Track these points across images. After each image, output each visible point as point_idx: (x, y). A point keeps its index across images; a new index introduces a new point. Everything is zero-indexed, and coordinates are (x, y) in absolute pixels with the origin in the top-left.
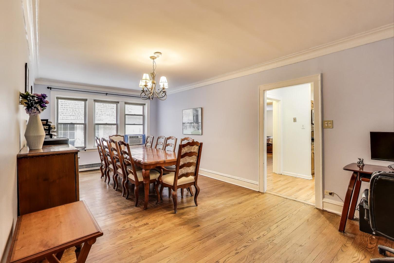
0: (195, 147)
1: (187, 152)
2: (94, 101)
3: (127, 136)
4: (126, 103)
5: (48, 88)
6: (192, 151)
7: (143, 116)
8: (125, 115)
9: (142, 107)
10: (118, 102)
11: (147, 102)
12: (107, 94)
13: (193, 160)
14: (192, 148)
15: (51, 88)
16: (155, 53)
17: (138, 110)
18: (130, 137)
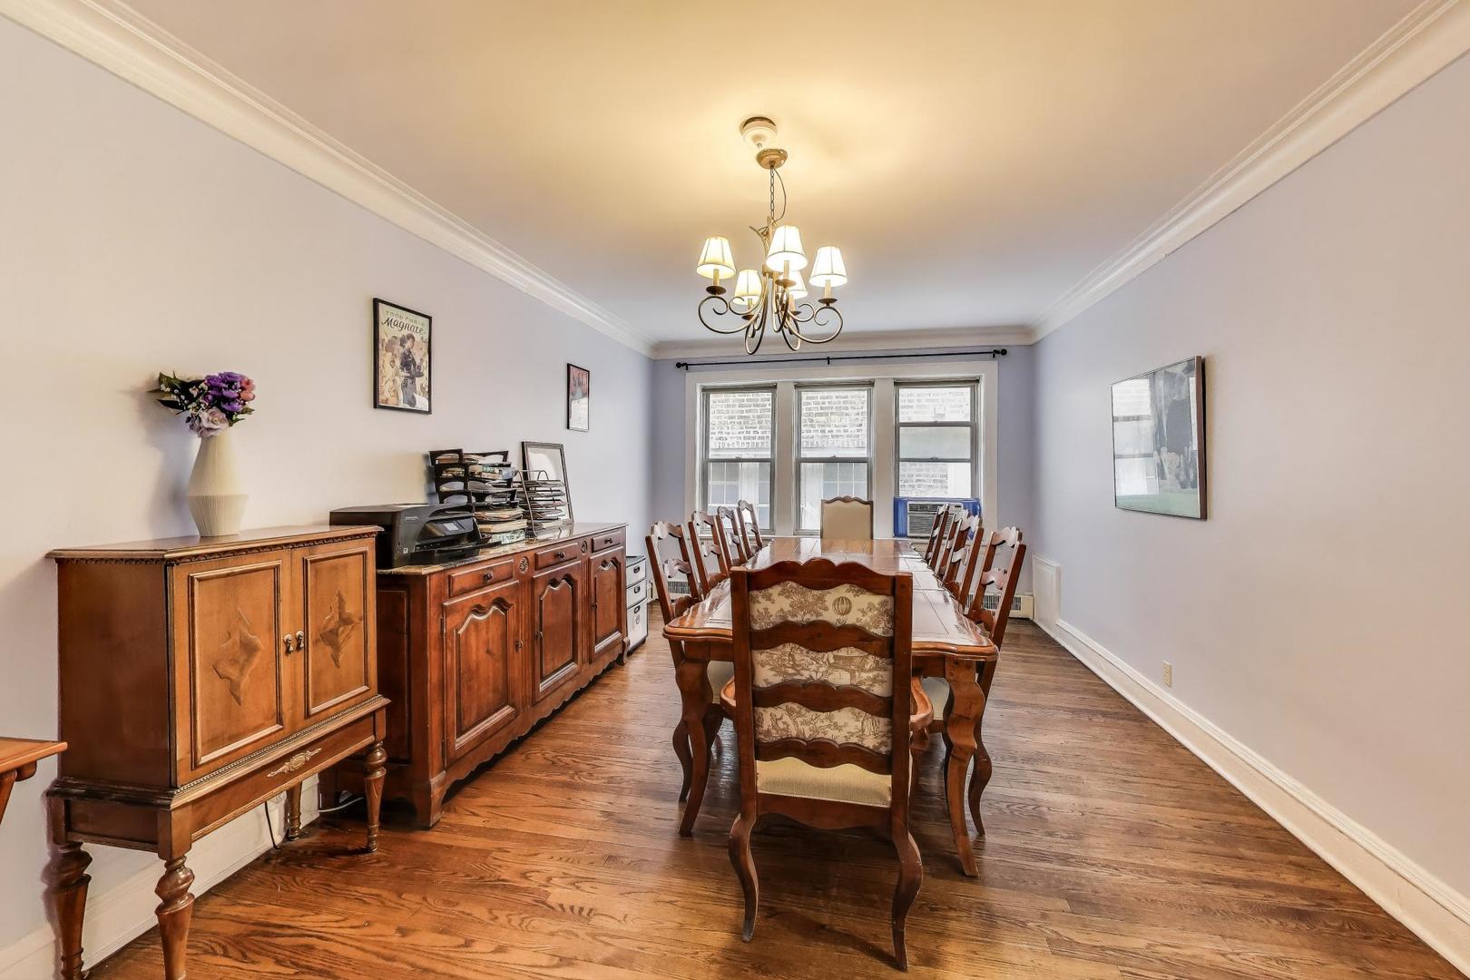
0: (850, 596)
1: (794, 619)
2: (796, 387)
3: (905, 502)
4: (899, 384)
5: (679, 365)
6: (831, 616)
7: (973, 426)
8: (898, 426)
9: (966, 391)
10: (871, 384)
11: (987, 371)
12: (828, 359)
13: (852, 673)
14: (821, 599)
15: (686, 365)
16: (745, 125)
17: (953, 404)
18: (913, 508)
